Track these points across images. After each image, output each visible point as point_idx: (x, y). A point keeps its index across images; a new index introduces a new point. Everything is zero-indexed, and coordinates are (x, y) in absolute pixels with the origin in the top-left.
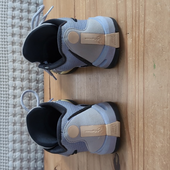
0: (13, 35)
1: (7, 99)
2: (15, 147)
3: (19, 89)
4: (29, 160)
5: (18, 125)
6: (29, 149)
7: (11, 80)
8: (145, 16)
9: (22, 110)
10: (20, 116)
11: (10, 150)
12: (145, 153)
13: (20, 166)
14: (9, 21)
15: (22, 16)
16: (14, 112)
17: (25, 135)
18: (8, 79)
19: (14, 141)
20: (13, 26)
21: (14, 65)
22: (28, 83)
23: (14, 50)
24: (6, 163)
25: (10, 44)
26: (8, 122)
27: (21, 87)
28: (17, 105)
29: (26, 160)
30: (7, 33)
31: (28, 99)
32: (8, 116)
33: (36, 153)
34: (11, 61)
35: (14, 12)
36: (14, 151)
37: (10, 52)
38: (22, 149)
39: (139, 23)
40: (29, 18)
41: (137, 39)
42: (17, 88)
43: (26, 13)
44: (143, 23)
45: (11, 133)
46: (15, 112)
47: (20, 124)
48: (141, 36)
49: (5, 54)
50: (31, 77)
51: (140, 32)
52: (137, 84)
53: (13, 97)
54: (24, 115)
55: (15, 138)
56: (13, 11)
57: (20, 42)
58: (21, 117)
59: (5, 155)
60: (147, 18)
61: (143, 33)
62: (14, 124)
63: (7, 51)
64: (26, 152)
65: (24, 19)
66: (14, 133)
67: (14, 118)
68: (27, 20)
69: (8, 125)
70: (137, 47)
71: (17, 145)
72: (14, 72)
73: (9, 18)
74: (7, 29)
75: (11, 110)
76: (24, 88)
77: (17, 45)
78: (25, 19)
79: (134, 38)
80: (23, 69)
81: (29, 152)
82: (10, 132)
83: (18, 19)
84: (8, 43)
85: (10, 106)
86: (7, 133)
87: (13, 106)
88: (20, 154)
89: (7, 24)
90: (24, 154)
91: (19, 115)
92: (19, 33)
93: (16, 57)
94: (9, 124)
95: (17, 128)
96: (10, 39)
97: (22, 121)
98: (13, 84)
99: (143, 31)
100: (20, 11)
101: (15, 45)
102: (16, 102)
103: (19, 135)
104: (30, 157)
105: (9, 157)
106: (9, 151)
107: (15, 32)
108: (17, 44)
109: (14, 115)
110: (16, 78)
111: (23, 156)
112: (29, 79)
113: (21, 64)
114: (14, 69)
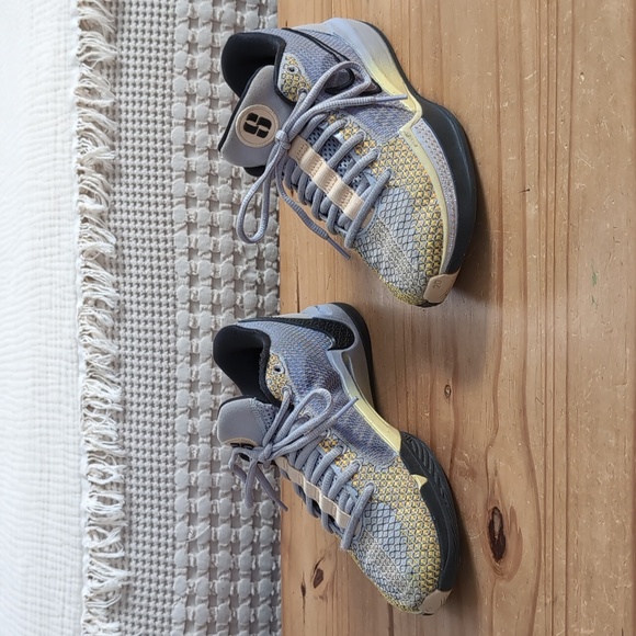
0: (189, 175)
1: (171, 364)
2: (193, 506)
3: (205, 334)
4: (234, 547)
5: (203, 442)
6: (233, 513)
7: (184, 309)
8: (570, 148)
9: (213, 397)
10: (209, 414)
11: (178, 516)
12: (571, 500)
13: (208, 565)
14: (177, 132)
15: (215, 119)
16: (190, 405)
17: (224, 470)
18: (175, 306)
19: (191, 490)
20: (188, 149)
21: (193, 265)
22: (232, 317)
23: (192, 220)
24: (166, 555)
25: (179, 203)
26: (174, 434)
27: (212, 330)
28: (200, 383)
29: (226, 548)
30: (171, 170)
32: (175, 416)
33: (253, 526)
34: (181, 254)
35: (190, 108)
36: (191, 517)
37: (180, 226)
38: (214, 512)
39: (556, 165)
41: (551, 207)
42: (201, 331)
44: (567, 166)
45: (182, 466)
46: (194, 403)
47: (209, 439)
48: (562, 200)
49: (165, 232)
50: (241, 301)
51: (558, 189)
52: (550, 324)
53: (188, 359)
55: (193, 482)
56: (187, 104)
57: (209, 195)
58: (212, 419)
59: (163, 531)
60: (576, 154)
61: (566, 192)
62: (193, 438)
63: (172, 223)
64: (224, 522)
65: (220, 127)
66: (191, 464)
67: (190, 421)
69: (174, 443)
70: (551, 226)
71: (201, 502)
72: (190, 285)
73: (178, 124)
74: (170, 159)
75: (182, 396)
77: (201, 206)
78: (223, 128)
79: (543, 204)
80: (217, 277)
81: (234, 521)
82: (178, 463)
83: (202, 127)
84: (175, 201)
85: (179, 385)
86: (170, 466)
87: (187, 385)
88: (208, 527)
89: (171, 143)
90: (221, 529)
91: (204, 412)
92: (207, 170)
93: (197, 240)
94: (177, 439)
95: (199, 451)
96: (179, 186)
97: (213, 432)
98: (189, 321)
99: (565, 187)
100: (208, 102)
101: (195, 205)
102: (197, 373)
103: (207, 471)
104: (236, 537)
105: (174, 538)
106: (174, 518)
107: (193, 168)
108: (199, 202)
109: (192, 412)
110: (198, 303)
111: (216, 533)
112: (235, 306)
113: (212, 260)
114: (191, 276)
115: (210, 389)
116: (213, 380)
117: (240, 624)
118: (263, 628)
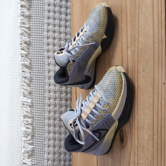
0: (48, 44)
1: (44, 93)
2: (50, 129)
3: (52, 85)
4: (60, 140)
5: (52, 113)
6: (60, 131)
7: (47, 79)
8: (138, 37)
9: (55, 101)
10: (54, 106)
11: (46, 132)
13: (53, 145)
14: (45, 33)
15: (55, 30)
16: (49, 103)
17: (57, 120)
18: (45, 78)
19: (49, 125)
20: (48, 38)
21: (49, 68)
23: (49, 56)
24: (43, 142)
25: (46, 52)
26: (45, 111)
28: (51, 98)
29: (58, 140)
30: (44, 43)
31: (60, 93)
32: (45, 106)
34: (46, 65)
35: (49, 27)
36: (49, 132)
37: (46, 57)
38: (55, 131)
39: (135, 41)
40: (60, 31)
41: (134, 52)
42: (51, 85)
43: (58, 28)
44: (137, 41)
45: (47, 119)
46: (50, 103)
47: (54, 112)
48: (136, 50)
49: (42, 59)
51: (135, 47)
53: (48, 92)
54: (56, 105)
55: (49, 123)
56: (48, 26)
57: (53, 49)
58: (54, 107)
59: (42, 136)
60: (139, 38)
61: (137, 48)
62: (49, 112)
63: (44, 57)
64: (58, 133)
65: (56, 32)
66: (49, 119)
67: (49, 108)
68: (59, 33)
69: (45, 113)
70: (134, 57)
71: (52, 128)
72: (49, 73)
73: (45, 31)
74: (43, 40)
75: (47, 101)
77: (51, 52)
78: (57, 32)
79: (132, 51)
80: (56, 70)
81: (60, 133)
82: (46, 118)
83: (52, 32)
84: (45, 51)
85: (46, 98)
86: (44, 119)
87: (48, 98)
88: (54, 135)
89: (44, 36)
90: (57, 135)
91: (52, 105)
92: (53, 43)
93: (50, 61)
94: (45, 112)
95: (51, 115)
96: (46, 47)
97: (55, 110)
98: (48, 82)
100: (53, 26)
101: (50, 52)
102: (51, 95)
103: (53, 121)
104: (61, 137)
105: (45, 138)
106: (45, 133)
107: (49, 42)
108: (51, 51)
109: (49, 105)
110: (51, 77)
113: (54, 66)
114: (49, 70)
115: (54, 99)
116: (55, 97)
117: (62, 160)
118: (68, 161)
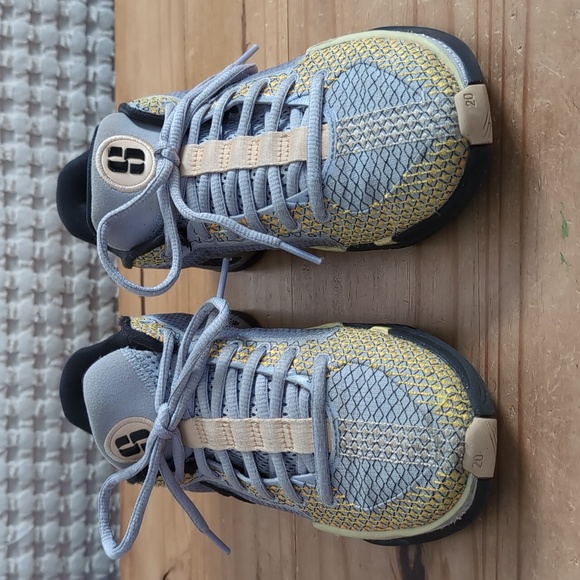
2: (12, 502)
3: (25, 296)
4: (63, 549)
5: (23, 426)
6: (62, 509)
8: (526, 51)
9: (36, 371)
10: (31, 392)
13: (31, 571)
15: (36, 36)
16: (7, 381)
17: (50, 459)
19: (10, 484)
21: (10, 213)
22: (59, 275)
23: (9, 158)
27: (34, 291)
28: (20, 356)
29: (54, 550)
31: (59, 331)
33: (87, 523)
35: (6, 23)
36: (10, 516)
38: (38, 509)
39: (503, 75)
40: (63, 44)
42: (20, 293)
43: (52, 27)
44: (521, 76)
46: (12, 378)
47: (30, 423)
50: (70, 255)
53: (4, 326)
54: (44, 388)
55: (12, 473)
56: (3, 18)
57: (29, 127)
58: (35, 398)
60: (536, 59)
61: (520, 111)
62: (11, 421)
64: (51, 519)
65: (43, 47)
66: (10, 453)
67: (8, 401)
68: (54, 52)
71: (22, 498)
72: (6, 236)
76: (45, 292)
77: (20, 140)
78: (47, 48)
80: (40, 227)
81: (63, 519)
83: (20, 45)
87: (3, 358)
88: (31, 527)
90: (47, 529)
91: (25, 389)
92: (27, 97)
93: (14, 182)
95: (18, 437)
97: (37, 412)
98: (5, 280)
99: (518, 105)
100: (28, 17)
101: (11, 139)
102: (16, 343)
103: (29, 461)
104: (66, 536)
108: (17, 136)
109: (10, 390)
110: (16, 258)
111: (41, 534)
112: (62, 262)
113: (33, 206)
114: (7, 226)
115: (32, 362)
116: (36, 351)
